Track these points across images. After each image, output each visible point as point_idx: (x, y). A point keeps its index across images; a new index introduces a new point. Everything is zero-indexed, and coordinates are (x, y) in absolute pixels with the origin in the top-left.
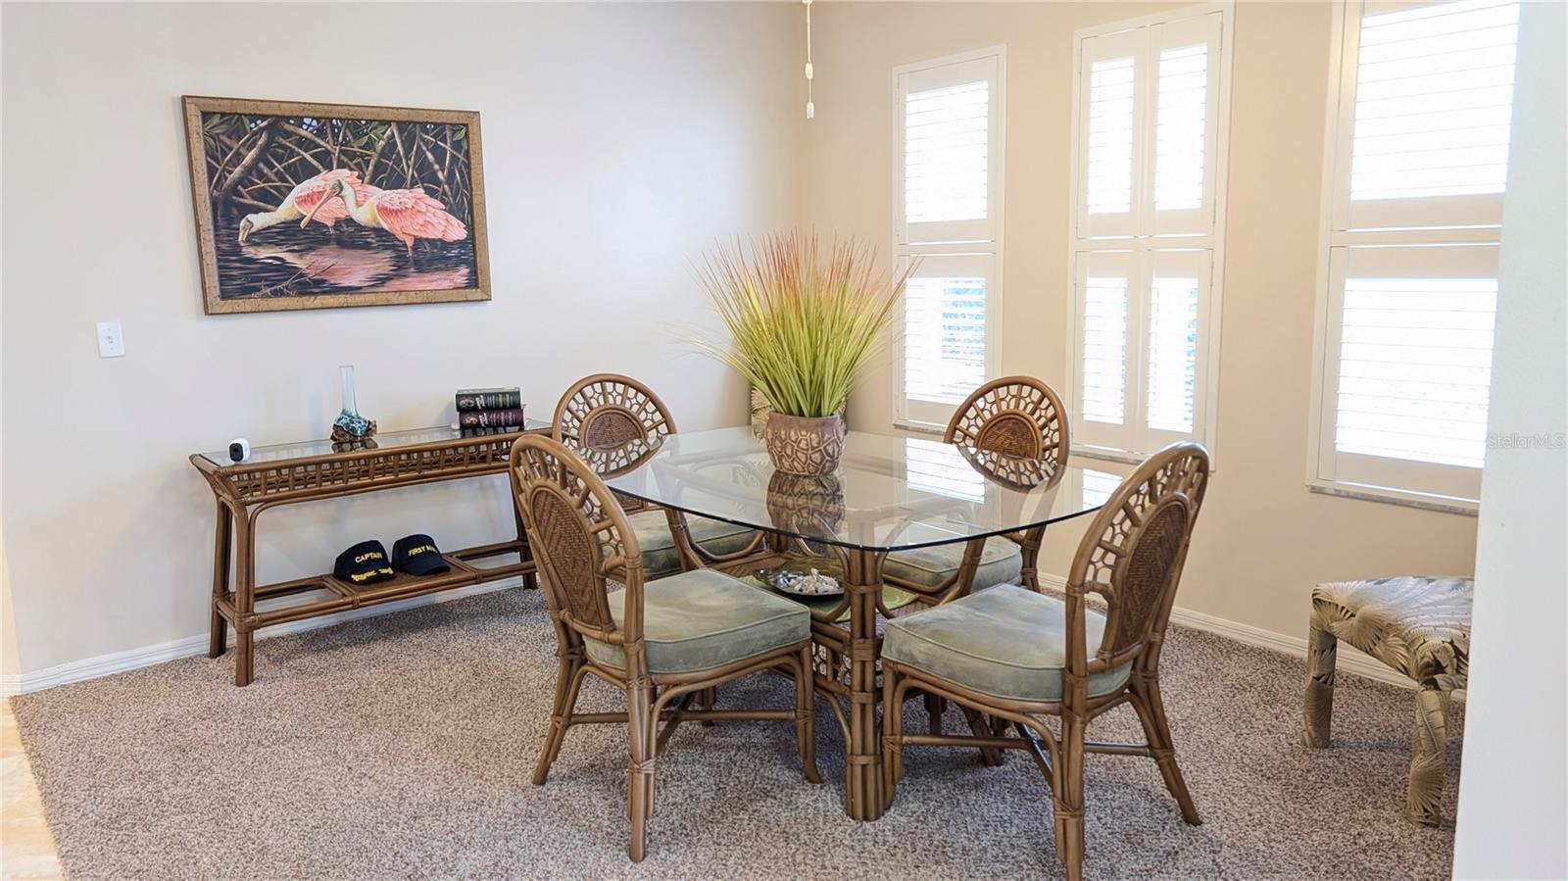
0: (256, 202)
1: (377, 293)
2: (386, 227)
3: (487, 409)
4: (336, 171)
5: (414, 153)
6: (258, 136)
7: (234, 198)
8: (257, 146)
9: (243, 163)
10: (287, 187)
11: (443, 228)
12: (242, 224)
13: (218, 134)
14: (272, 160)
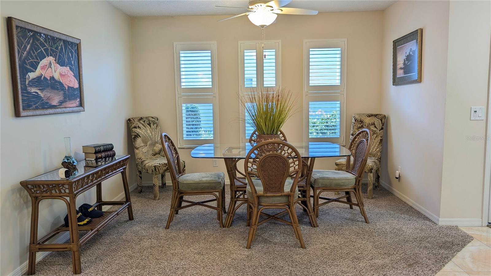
0: (30, 68)
1: (61, 108)
2: (62, 82)
3: (104, 151)
4: (50, 57)
5: (67, 53)
6: (30, 39)
7: (25, 65)
8: (30, 43)
9: (27, 50)
10: (38, 62)
11: (73, 83)
12: (27, 77)
13: (20, 36)
14: (34, 50)
